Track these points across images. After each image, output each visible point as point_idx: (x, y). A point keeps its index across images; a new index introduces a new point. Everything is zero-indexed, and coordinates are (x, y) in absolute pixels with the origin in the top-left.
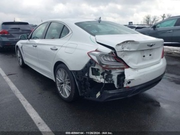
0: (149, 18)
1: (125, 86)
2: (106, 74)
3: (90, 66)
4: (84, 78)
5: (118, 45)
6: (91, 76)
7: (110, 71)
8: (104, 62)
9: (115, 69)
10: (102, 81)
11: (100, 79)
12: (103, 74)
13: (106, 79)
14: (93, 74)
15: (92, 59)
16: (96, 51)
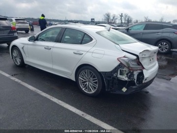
0: (109, 16)
1: (143, 82)
2: (129, 74)
3: (119, 69)
4: (113, 78)
5: (140, 53)
6: (119, 76)
7: (133, 72)
8: (131, 66)
9: (137, 70)
10: (126, 79)
11: (125, 78)
12: (127, 74)
13: (129, 78)
14: (120, 75)
15: (121, 63)
16: (124, 57)
